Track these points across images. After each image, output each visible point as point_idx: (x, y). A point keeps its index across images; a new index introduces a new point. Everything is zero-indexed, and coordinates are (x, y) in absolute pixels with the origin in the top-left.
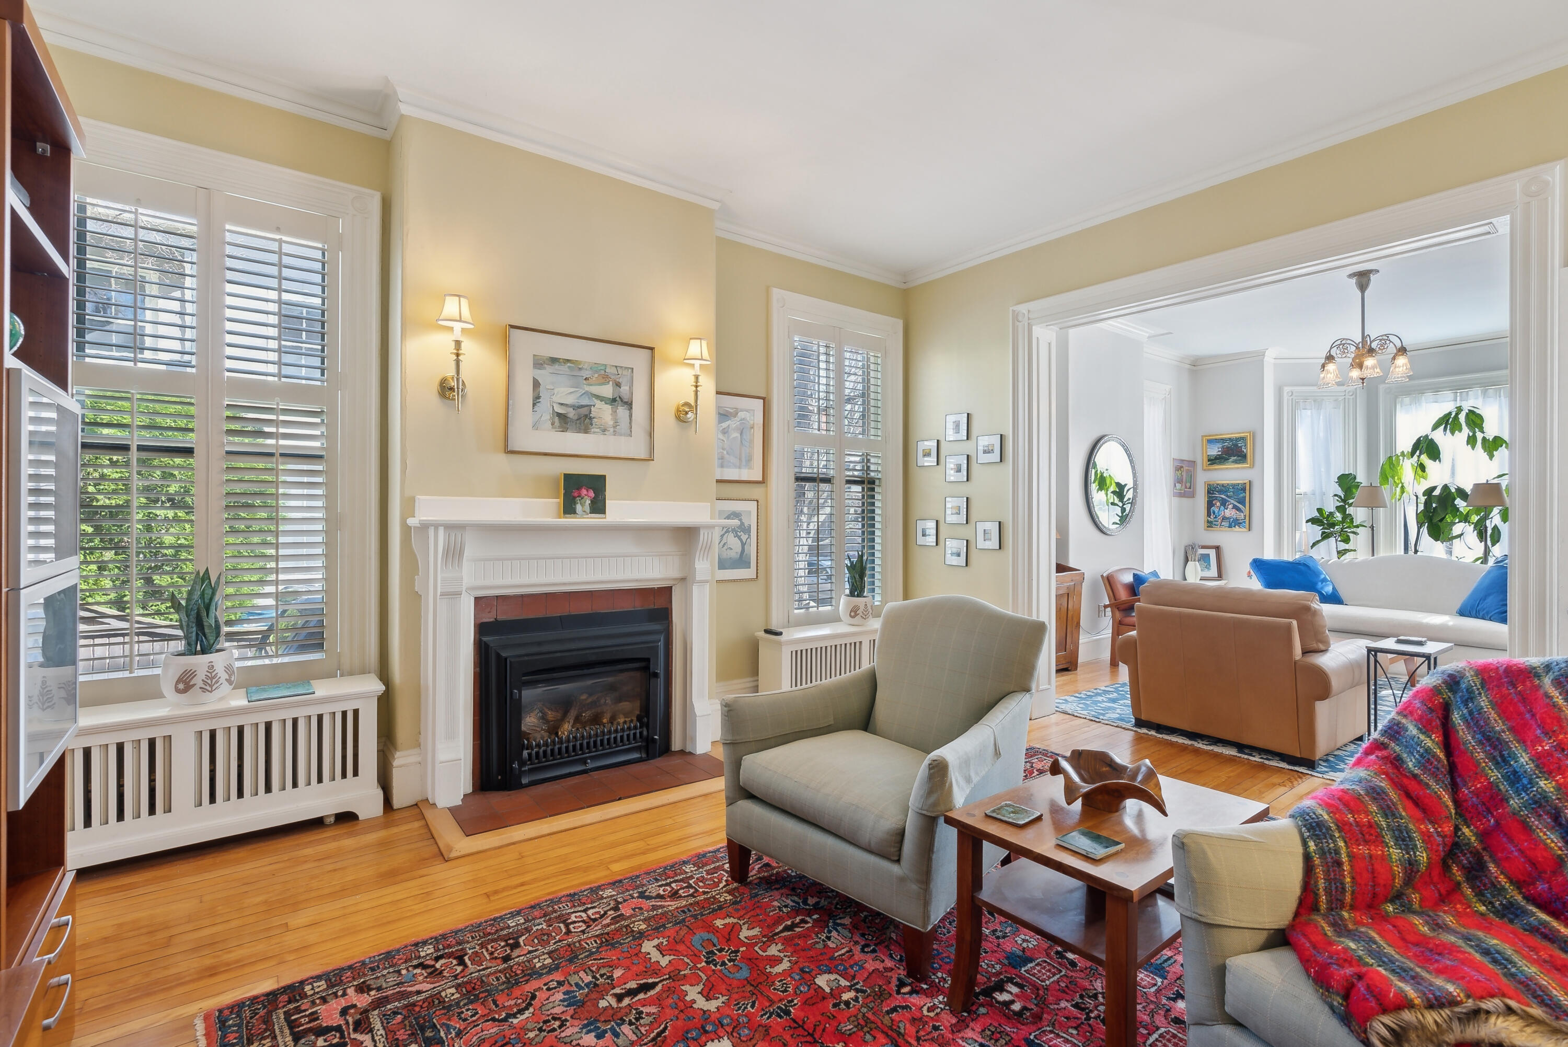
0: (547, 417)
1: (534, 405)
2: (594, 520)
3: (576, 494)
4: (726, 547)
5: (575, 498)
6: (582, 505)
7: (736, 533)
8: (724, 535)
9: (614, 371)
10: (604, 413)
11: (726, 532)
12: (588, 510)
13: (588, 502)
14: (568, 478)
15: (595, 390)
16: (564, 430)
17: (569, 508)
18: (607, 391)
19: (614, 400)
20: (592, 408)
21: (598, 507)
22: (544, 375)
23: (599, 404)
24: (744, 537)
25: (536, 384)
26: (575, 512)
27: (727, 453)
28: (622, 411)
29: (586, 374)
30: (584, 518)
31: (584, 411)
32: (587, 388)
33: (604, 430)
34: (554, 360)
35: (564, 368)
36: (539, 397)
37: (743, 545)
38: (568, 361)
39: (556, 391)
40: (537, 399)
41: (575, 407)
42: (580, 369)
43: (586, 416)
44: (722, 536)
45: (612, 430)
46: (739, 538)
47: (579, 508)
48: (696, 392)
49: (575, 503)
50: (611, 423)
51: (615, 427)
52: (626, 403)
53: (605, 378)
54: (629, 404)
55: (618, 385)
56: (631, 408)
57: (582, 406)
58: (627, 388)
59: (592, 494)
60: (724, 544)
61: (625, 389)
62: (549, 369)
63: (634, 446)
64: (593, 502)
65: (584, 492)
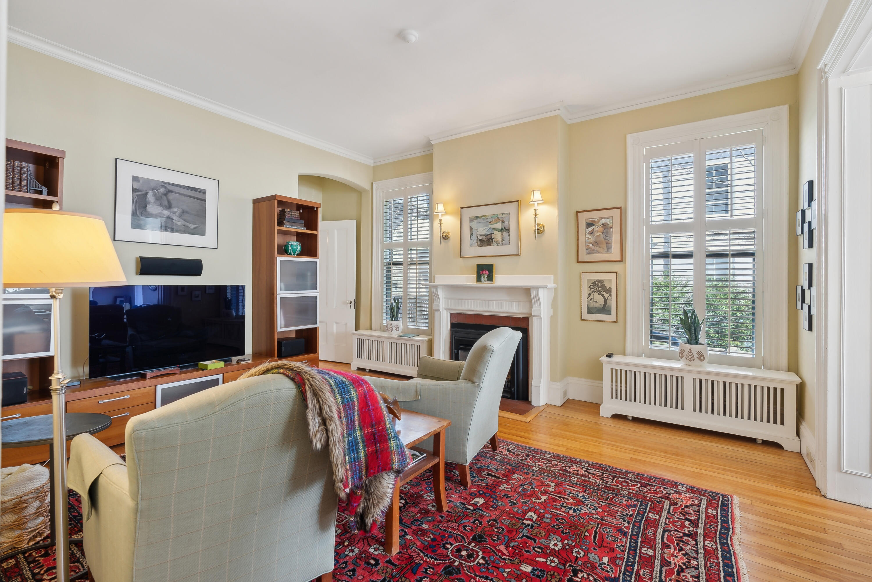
0: (475, 241)
1: (470, 237)
2: (489, 284)
3: (481, 273)
4: (592, 301)
5: (481, 274)
6: (484, 278)
7: (600, 293)
8: (591, 293)
9: (501, 216)
10: (497, 236)
11: (592, 292)
12: (486, 280)
13: (486, 276)
14: (478, 266)
15: (494, 226)
16: (482, 246)
17: (479, 279)
18: (499, 226)
19: (502, 229)
20: (493, 235)
21: (490, 278)
22: (474, 225)
23: (495, 232)
24: (606, 295)
25: (471, 229)
26: (481, 281)
27: (593, 245)
28: (505, 234)
29: (489, 220)
30: (485, 283)
31: (489, 236)
32: (490, 226)
33: (497, 244)
34: (477, 217)
35: (481, 220)
36: (472, 234)
37: (605, 300)
38: (482, 216)
39: (478, 230)
40: (471, 234)
41: (486, 235)
42: (487, 219)
43: (490, 238)
44: (590, 294)
45: (501, 243)
46: (602, 295)
47: (482, 279)
48: (535, 218)
49: (481, 277)
50: (501, 240)
51: (502, 242)
52: (507, 230)
53: (498, 220)
54: (508, 230)
55: (503, 222)
56: (509, 232)
57: (489, 235)
58: (507, 223)
59: (488, 273)
60: (591, 299)
61: (506, 223)
62: (475, 221)
63: (511, 249)
64: (488, 276)
65: (484, 272)
